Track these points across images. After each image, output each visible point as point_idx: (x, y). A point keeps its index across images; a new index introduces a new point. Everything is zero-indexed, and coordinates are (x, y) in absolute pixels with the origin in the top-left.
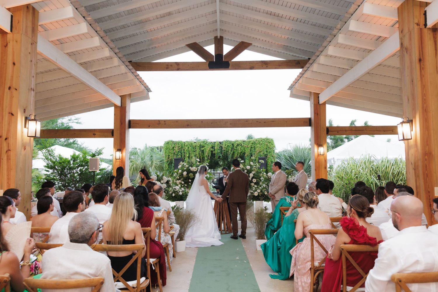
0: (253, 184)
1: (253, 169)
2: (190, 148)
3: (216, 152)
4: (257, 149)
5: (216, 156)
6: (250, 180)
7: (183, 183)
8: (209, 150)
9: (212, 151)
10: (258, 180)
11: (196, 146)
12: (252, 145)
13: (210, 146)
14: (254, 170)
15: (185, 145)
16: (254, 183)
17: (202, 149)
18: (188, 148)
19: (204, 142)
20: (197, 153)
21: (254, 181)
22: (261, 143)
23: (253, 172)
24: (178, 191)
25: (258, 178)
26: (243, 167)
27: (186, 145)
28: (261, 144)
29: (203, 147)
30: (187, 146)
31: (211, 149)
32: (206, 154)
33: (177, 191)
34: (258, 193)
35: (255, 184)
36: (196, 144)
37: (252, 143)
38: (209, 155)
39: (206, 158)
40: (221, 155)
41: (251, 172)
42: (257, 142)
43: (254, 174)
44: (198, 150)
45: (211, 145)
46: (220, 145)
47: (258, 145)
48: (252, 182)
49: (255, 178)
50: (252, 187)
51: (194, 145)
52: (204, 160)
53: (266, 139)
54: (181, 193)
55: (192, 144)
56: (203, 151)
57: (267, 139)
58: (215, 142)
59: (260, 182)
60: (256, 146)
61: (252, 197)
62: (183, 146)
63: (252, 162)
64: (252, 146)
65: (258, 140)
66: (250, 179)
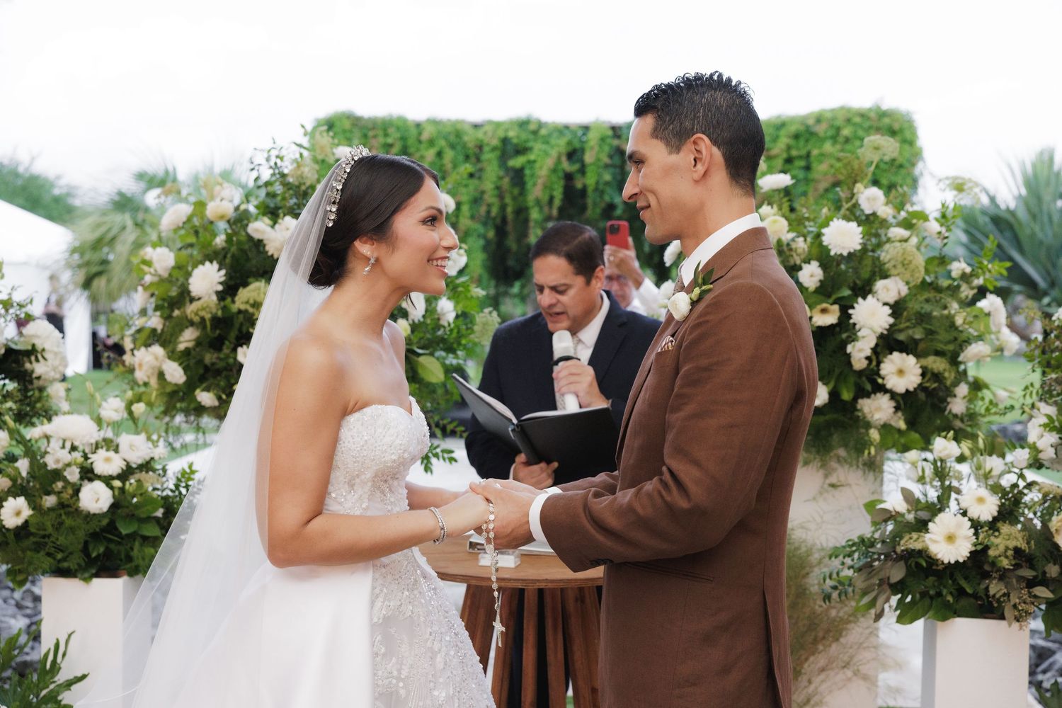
0: (879, 409)
1: (887, 254)
2: (449, 155)
3: (590, 180)
4: (820, 169)
5: (590, 201)
6: (859, 361)
7: (176, 374)
8: (554, 171)
9: (569, 177)
10: (937, 364)
11: (480, 147)
12: (792, 142)
13: (561, 145)
14: (905, 264)
15: (420, 142)
16: (893, 395)
17: (517, 162)
18: (439, 154)
19: (523, 124)
20: (488, 186)
21: (901, 372)
22: (846, 132)
23: (890, 289)
24: (73, 475)
25: (938, 353)
26: (788, 236)
27: (425, 136)
28: (847, 140)
29: (521, 150)
30: (431, 142)
31: (566, 166)
32: (535, 192)
33: (57, 474)
34: (976, 525)
35: (904, 401)
36: (480, 135)
37: (796, 136)
38: (551, 199)
39: (535, 215)
40: (617, 200)
41: (864, 290)
42: (821, 129)
43: (897, 308)
44: (492, 171)
45: (562, 142)
46: (616, 142)
47: (828, 147)
48: (871, 382)
49: (904, 348)
50: (874, 435)
51: (470, 138)
52: (526, 221)
53: (872, 115)
54: (95, 498)
55: (458, 134)
56: (518, 177)
57: (883, 114)
58: (586, 128)
59: (956, 384)
60: (815, 152)
61: (897, 573)
62: (411, 142)
63: (876, 192)
64: (794, 153)
65: (829, 115)
66: (860, 352)
